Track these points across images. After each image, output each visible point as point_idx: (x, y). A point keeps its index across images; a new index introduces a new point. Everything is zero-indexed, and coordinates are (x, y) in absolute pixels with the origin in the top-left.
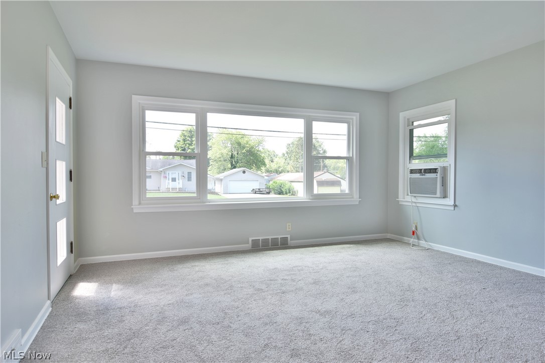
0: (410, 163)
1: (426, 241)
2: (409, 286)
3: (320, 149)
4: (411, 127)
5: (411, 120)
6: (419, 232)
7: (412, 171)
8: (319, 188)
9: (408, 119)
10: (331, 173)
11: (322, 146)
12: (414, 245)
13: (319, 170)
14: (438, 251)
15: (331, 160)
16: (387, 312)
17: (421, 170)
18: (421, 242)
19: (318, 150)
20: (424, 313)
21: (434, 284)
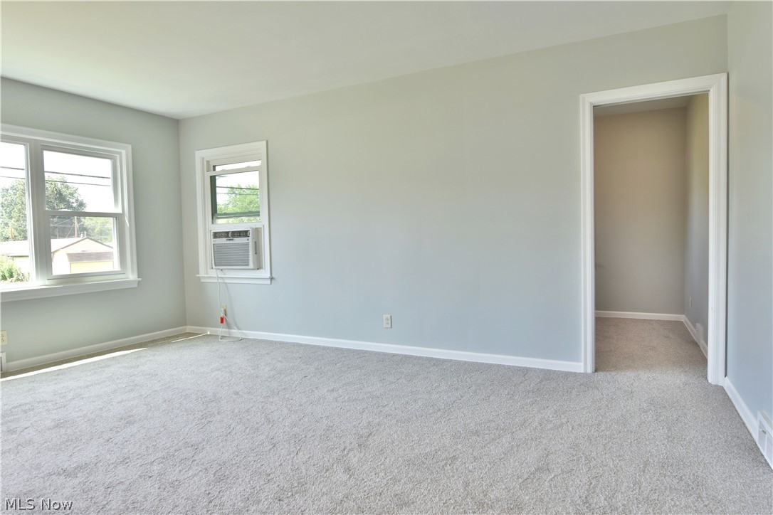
0: (213, 223)
1: (239, 329)
2: (214, 394)
3: (71, 200)
4: (213, 173)
5: (212, 164)
6: (229, 319)
7: (216, 235)
8: (73, 265)
9: (208, 162)
10: (93, 240)
11: (76, 195)
12: (223, 337)
13: (72, 235)
14: (254, 340)
15: (95, 218)
16: (181, 439)
17: (228, 233)
18: (233, 331)
19: (68, 202)
20: (232, 426)
21: (247, 384)
